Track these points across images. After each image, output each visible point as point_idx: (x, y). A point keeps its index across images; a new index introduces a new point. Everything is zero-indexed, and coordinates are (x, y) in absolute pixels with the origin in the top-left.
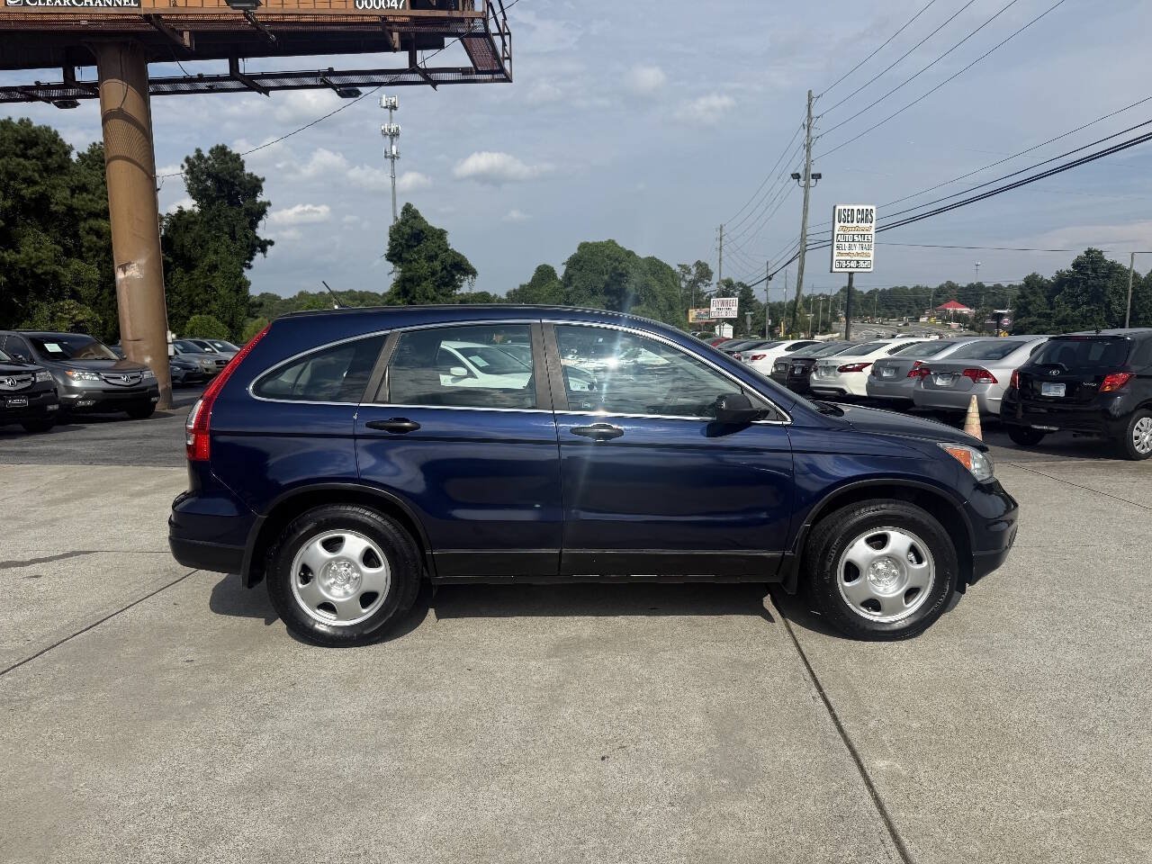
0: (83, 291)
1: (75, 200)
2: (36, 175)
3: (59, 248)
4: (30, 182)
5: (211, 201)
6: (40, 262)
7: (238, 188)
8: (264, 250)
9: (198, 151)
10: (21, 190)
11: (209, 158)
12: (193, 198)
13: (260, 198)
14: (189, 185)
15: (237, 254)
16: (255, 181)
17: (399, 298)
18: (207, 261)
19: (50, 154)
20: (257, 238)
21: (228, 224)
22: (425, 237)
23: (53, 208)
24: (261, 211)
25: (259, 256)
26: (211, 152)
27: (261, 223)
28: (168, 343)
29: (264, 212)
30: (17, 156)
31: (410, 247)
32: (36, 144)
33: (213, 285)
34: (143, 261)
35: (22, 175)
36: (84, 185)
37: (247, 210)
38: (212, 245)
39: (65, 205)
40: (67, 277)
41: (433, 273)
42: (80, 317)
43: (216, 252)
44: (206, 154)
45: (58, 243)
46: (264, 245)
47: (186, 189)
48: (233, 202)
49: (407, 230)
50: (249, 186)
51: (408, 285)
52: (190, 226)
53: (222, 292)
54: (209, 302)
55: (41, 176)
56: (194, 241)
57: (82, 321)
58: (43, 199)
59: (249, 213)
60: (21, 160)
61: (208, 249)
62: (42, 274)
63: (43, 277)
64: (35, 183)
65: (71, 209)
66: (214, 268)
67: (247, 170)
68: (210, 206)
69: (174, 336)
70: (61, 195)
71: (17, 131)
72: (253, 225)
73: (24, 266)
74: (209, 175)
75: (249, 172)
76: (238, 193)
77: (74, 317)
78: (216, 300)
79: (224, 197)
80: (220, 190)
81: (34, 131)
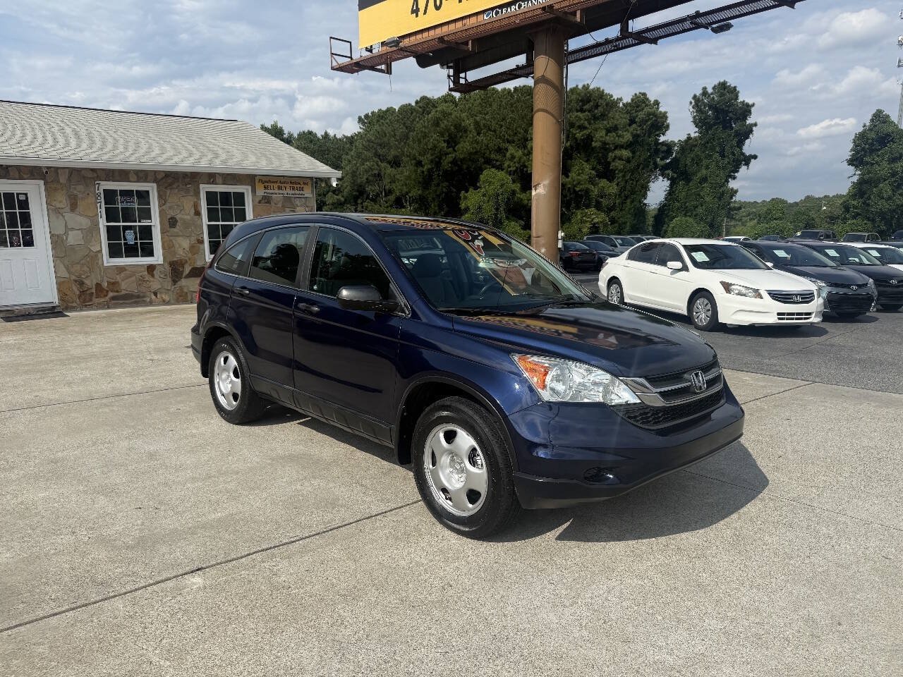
0: (604, 202)
1: (608, 138)
2: (586, 122)
3: (593, 172)
4: (582, 128)
5: (709, 127)
6: (579, 183)
7: (731, 115)
8: (747, 164)
9: (705, 89)
10: (575, 134)
11: (712, 94)
12: (696, 126)
13: (750, 121)
14: (694, 117)
15: (724, 168)
16: (745, 107)
17: (854, 200)
18: (699, 175)
19: (597, 106)
20: (743, 154)
21: (720, 144)
22: (892, 141)
23: (594, 144)
24: (748, 132)
25: (743, 169)
26: (714, 88)
27: (747, 141)
28: (558, 239)
29: (751, 131)
30: (577, 111)
31: (872, 151)
32: (589, 101)
33: (702, 194)
34: (546, 182)
35: (578, 124)
36: (616, 125)
37: (736, 131)
38: (705, 162)
39: (601, 141)
40: (595, 191)
41: (894, 174)
42: (596, 220)
43: (707, 168)
44: (710, 90)
45: (593, 169)
46: (747, 160)
47: (692, 120)
48: (727, 126)
49: (873, 135)
50: (739, 112)
51: (865, 187)
52: (693, 149)
53: (707, 199)
54: (697, 207)
55: (590, 124)
56: (693, 159)
57: (598, 223)
58: (589, 138)
59: (737, 134)
60: (579, 114)
61: (702, 165)
62: (579, 191)
63: (580, 193)
64: (585, 128)
65: (605, 143)
66: (704, 180)
67: (741, 99)
68: (708, 132)
69: (563, 234)
70: (600, 135)
71: (579, 94)
72: (741, 144)
73: (570, 186)
74: (711, 107)
75: (742, 100)
76: (731, 119)
77: (593, 219)
78: (702, 206)
79: (719, 123)
80: (717, 118)
81: (589, 93)
